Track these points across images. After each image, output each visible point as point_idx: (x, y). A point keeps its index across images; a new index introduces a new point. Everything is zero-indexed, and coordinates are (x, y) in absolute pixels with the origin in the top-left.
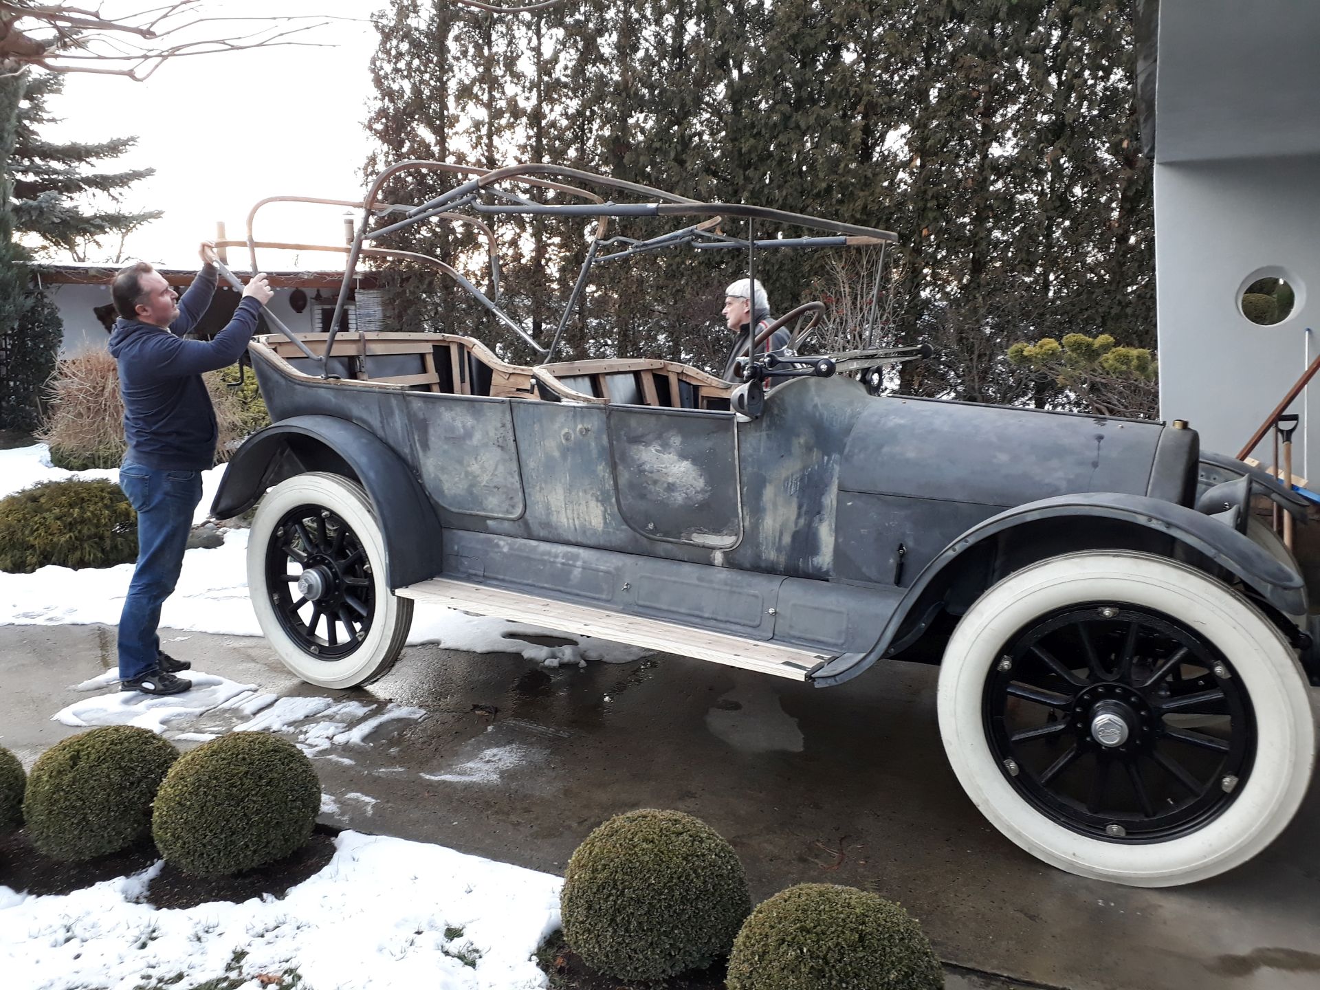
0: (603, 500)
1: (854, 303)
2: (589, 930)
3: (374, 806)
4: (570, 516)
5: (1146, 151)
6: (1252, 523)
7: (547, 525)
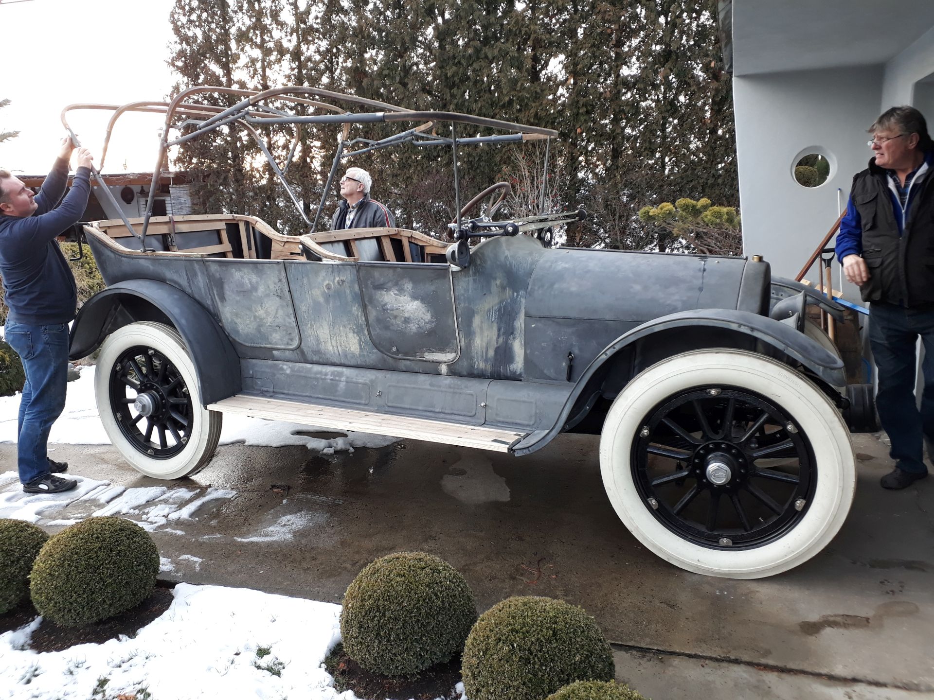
0: (358, 332)
1: (532, 183)
2: (361, 643)
3: (200, 564)
4: (334, 344)
5: (727, 67)
6: (808, 325)
7: (318, 352)
